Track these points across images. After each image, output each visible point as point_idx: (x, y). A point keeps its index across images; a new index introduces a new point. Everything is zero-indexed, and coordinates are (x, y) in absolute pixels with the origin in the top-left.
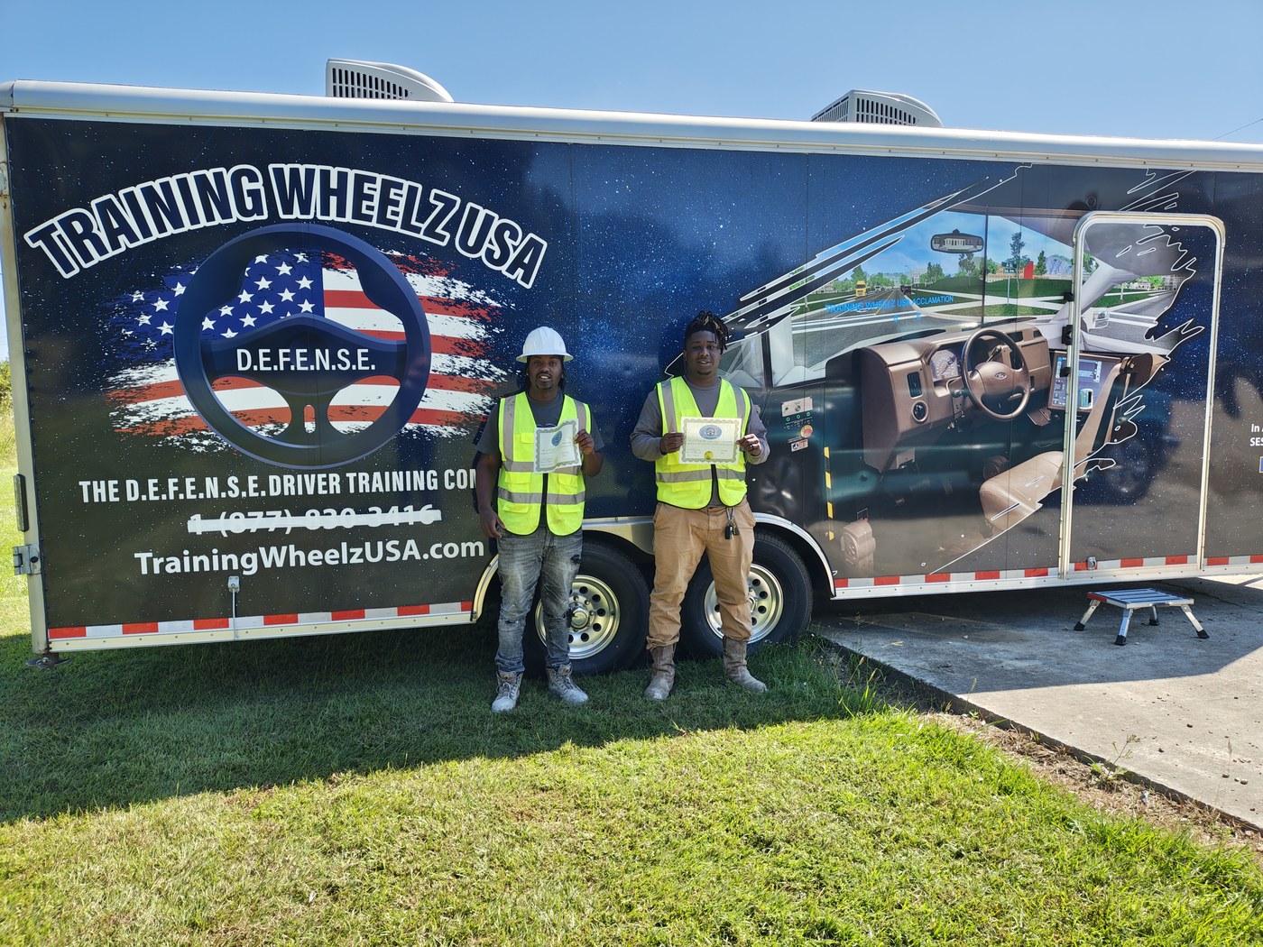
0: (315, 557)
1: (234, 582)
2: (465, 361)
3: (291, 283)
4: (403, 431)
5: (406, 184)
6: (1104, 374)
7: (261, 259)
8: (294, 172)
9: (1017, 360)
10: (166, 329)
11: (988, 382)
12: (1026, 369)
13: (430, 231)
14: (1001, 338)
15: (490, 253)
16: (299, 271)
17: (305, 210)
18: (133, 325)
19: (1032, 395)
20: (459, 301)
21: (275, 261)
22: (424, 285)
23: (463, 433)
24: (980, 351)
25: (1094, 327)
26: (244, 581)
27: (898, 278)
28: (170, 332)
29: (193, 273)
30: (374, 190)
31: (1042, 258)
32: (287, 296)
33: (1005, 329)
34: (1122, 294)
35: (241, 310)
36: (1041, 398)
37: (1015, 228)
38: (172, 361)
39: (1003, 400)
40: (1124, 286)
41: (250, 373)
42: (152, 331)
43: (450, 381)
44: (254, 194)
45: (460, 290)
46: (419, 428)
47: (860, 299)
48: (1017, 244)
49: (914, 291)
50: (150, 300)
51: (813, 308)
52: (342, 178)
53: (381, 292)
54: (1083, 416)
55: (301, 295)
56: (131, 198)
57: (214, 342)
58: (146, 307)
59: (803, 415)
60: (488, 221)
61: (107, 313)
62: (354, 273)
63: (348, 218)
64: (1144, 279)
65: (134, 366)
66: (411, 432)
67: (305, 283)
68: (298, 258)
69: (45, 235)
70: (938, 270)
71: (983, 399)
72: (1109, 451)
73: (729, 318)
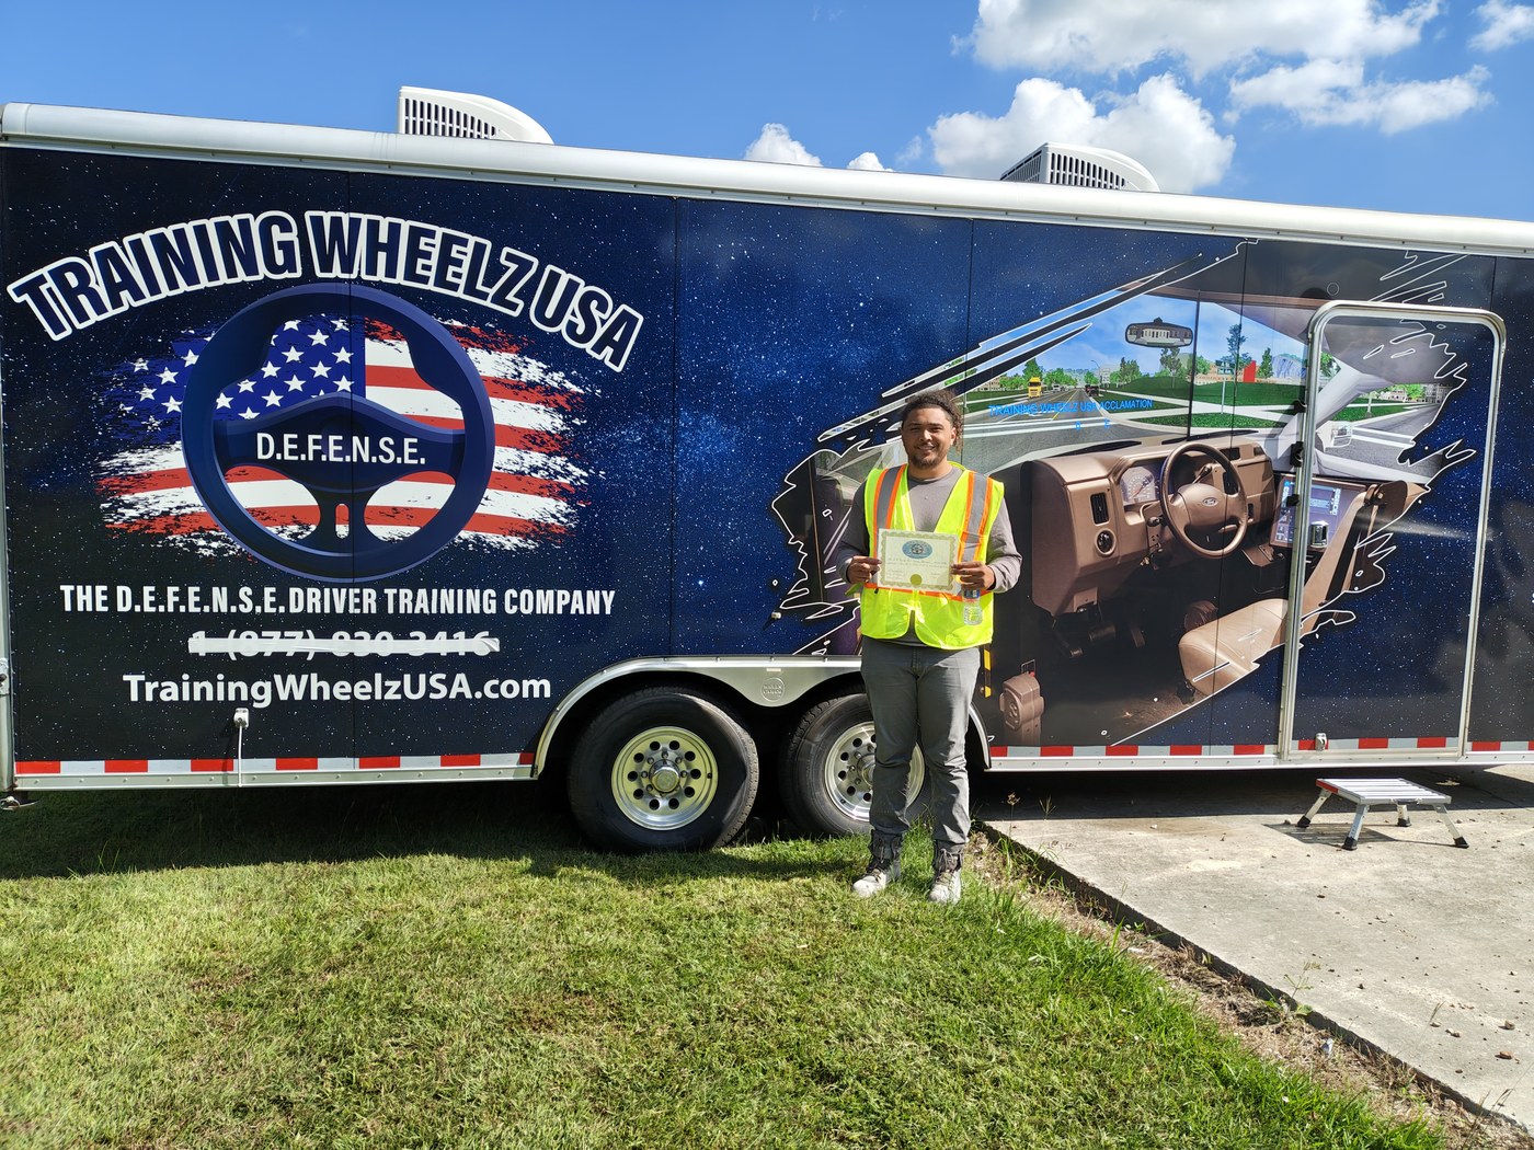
0: (341, 690)
1: (242, 715)
2: (536, 458)
3: (324, 354)
4: (457, 541)
5: (472, 240)
6: (1344, 505)
7: (291, 325)
8: (336, 222)
9: (1231, 483)
10: (173, 405)
11: (1193, 509)
12: (1242, 495)
13: (500, 298)
14: (1212, 455)
15: (572, 327)
16: (336, 341)
17: (347, 266)
18: (132, 399)
19: (1249, 527)
20: (531, 385)
21: (308, 328)
22: (489, 363)
23: (531, 545)
24: (1183, 471)
25: (1332, 445)
27: (1083, 376)
28: (178, 409)
29: (209, 339)
30: (433, 246)
31: (1267, 357)
32: (321, 370)
33: (1217, 445)
34: (1370, 405)
35: (265, 386)
36: (1260, 532)
37: (1232, 317)
38: (179, 444)
39: (1210, 530)
40: (1373, 395)
41: (272, 463)
42: (155, 407)
43: (519, 481)
44: (286, 247)
45: (533, 371)
46: (477, 538)
47: (1036, 400)
48: (1237, 337)
49: (1101, 393)
50: (156, 369)
51: (973, 408)
52: (394, 230)
53: (437, 368)
54: (1315, 557)
55: (338, 370)
56: (137, 246)
57: (230, 424)
58: (150, 378)
60: (572, 288)
61: (103, 383)
62: (404, 346)
63: (400, 279)
64: (1399, 388)
65: (133, 449)
66: (466, 542)
67: (343, 356)
68: (336, 326)
69: (32, 288)
70: (1134, 367)
71: (1187, 529)
72: (1346, 602)
73: (867, 417)
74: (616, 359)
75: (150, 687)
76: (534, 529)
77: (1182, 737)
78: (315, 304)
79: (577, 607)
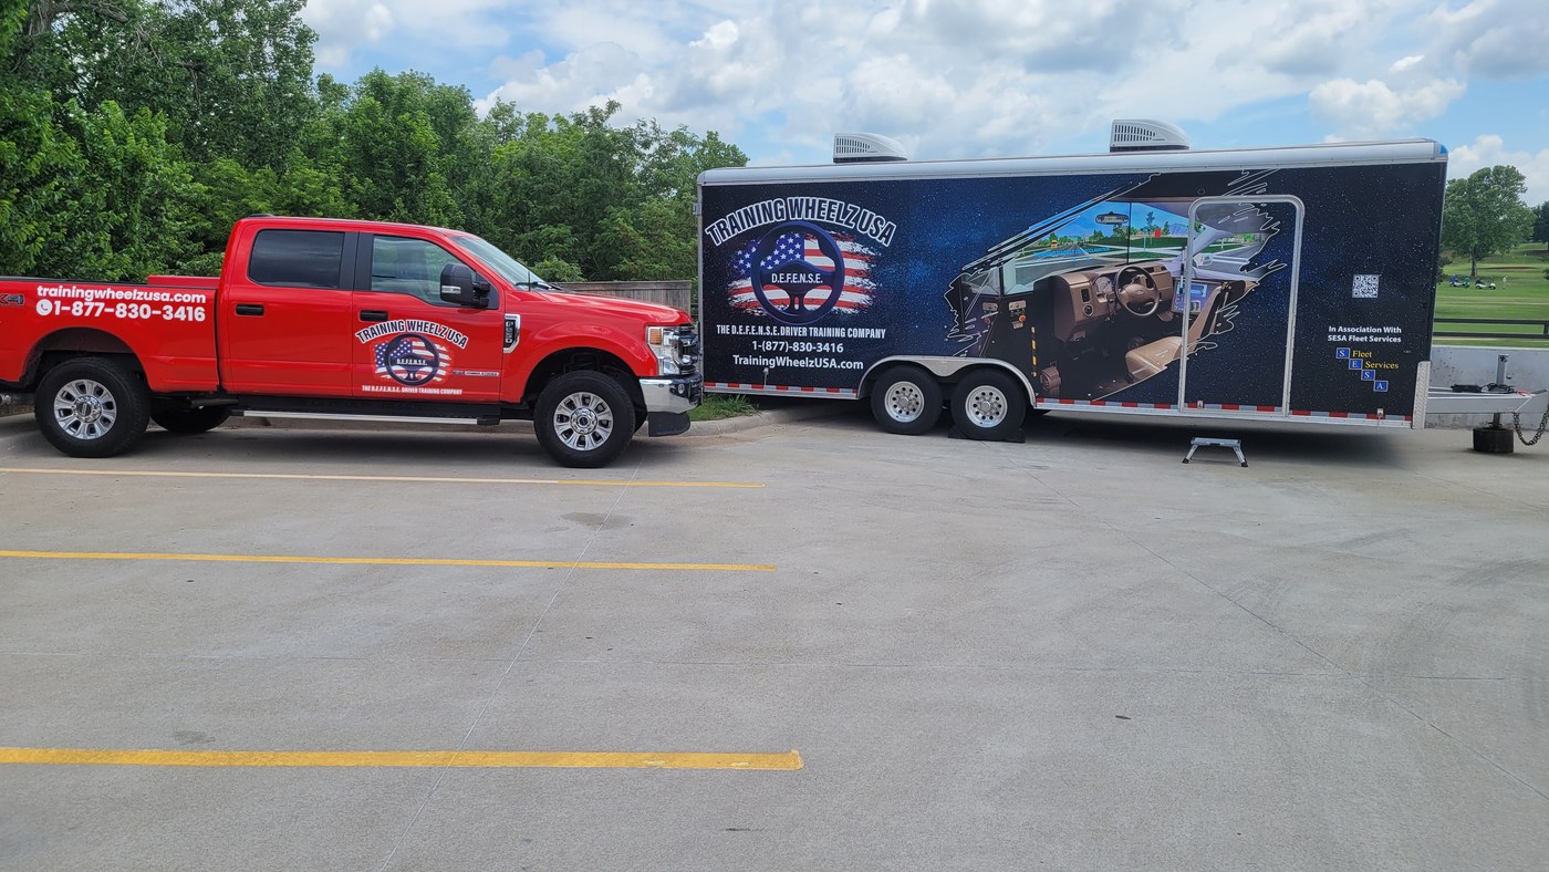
0: (796, 363)
1: (766, 370)
2: (858, 280)
3: (792, 246)
5: (839, 202)
6: (1208, 294)
7: (783, 237)
8: (796, 200)
9: (1150, 283)
10: (748, 265)
11: (1131, 295)
12: (1156, 289)
13: (847, 223)
14: (1140, 271)
15: (871, 231)
17: (799, 216)
18: (737, 264)
19: (1160, 303)
20: (857, 253)
21: (787, 237)
22: (843, 246)
23: (857, 312)
24: (1126, 278)
25: (1201, 265)
26: (770, 370)
27: (1076, 238)
30: (825, 206)
31: (1166, 225)
32: (791, 251)
33: (1142, 266)
34: (1222, 245)
35: (775, 258)
36: (1166, 305)
37: (1150, 209)
39: (1140, 304)
40: (1223, 241)
41: (776, 284)
42: (743, 266)
43: (853, 289)
44: (782, 210)
45: (858, 248)
47: (1054, 250)
48: (1150, 217)
49: (1085, 245)
51: (1026, 254)
52: (814, 201)
53: (827, 249)
54: (1193, 317)
55: (796, 251)
56: (739, 213)
57: (764, 271)
58: (742, 257)
59: (1021, 310)
60: (871, 216)
61: (730, 259)
62: (816, 241)
63: (815, 219)
64: (1239, 236)
67: (798, 246)
68: (796, 236)
69: (711, 230)
70: (1101, 234)
71: (1128, 304)
72: (1212, 338)
73: (982, 260)
74: (886, 242)
75: (741, 359)
76: (858, 306)
77: (1129, 399)
78: (789, 228)
79: (872, 335)
